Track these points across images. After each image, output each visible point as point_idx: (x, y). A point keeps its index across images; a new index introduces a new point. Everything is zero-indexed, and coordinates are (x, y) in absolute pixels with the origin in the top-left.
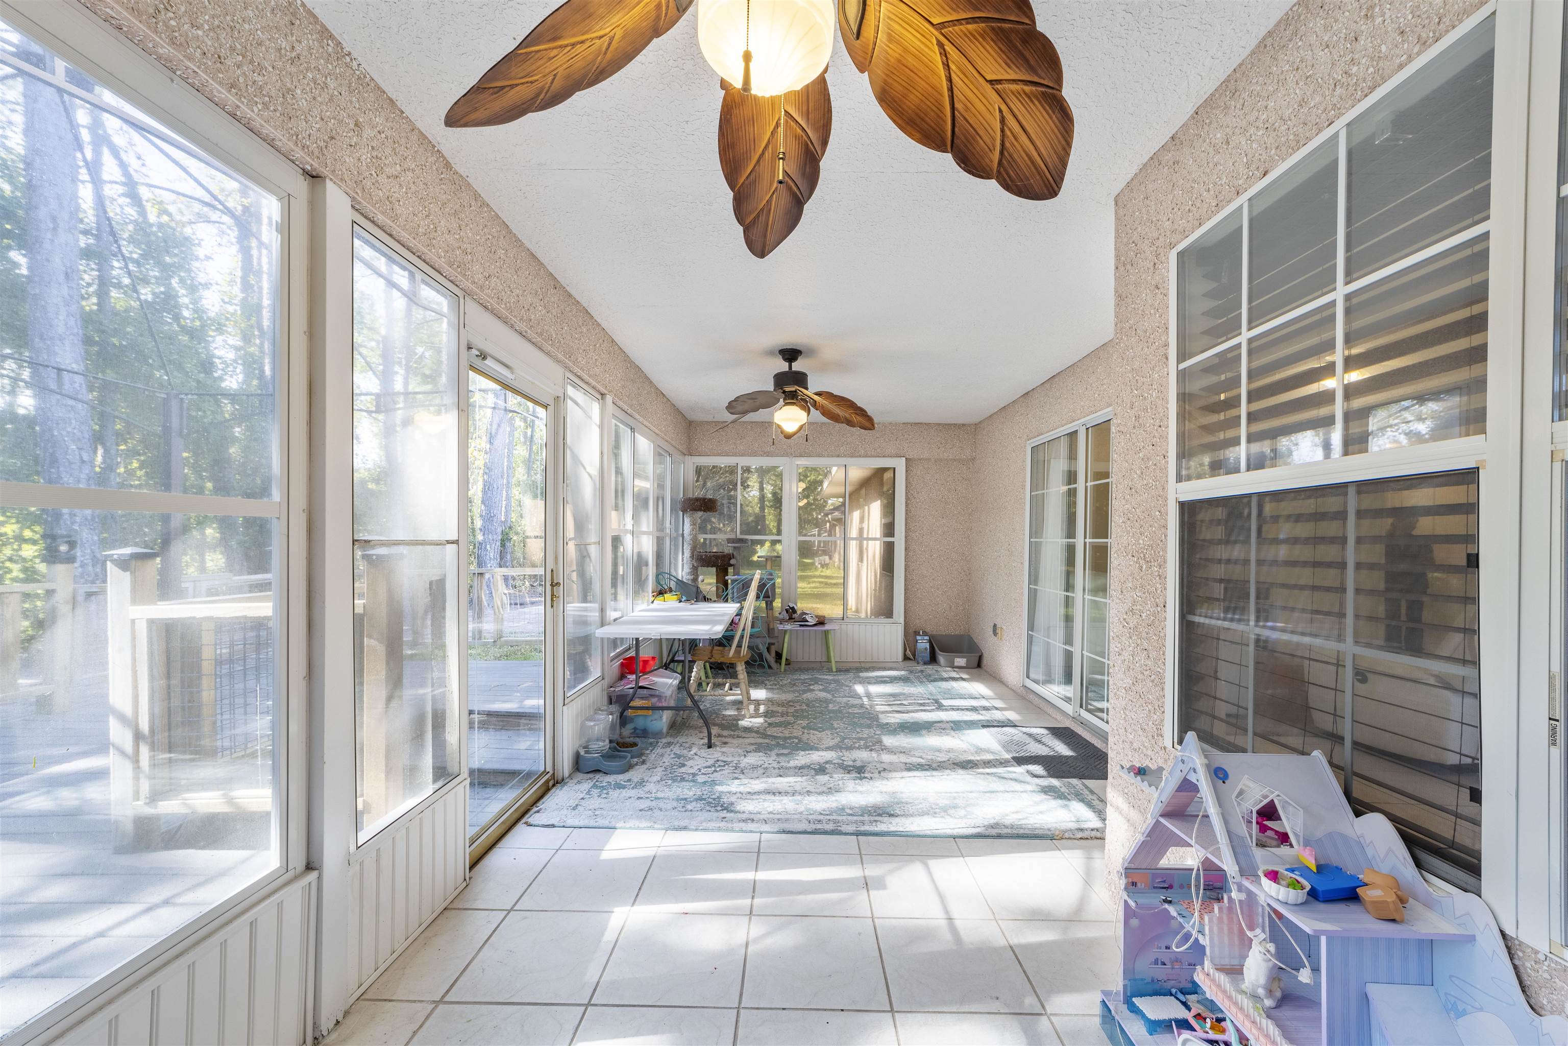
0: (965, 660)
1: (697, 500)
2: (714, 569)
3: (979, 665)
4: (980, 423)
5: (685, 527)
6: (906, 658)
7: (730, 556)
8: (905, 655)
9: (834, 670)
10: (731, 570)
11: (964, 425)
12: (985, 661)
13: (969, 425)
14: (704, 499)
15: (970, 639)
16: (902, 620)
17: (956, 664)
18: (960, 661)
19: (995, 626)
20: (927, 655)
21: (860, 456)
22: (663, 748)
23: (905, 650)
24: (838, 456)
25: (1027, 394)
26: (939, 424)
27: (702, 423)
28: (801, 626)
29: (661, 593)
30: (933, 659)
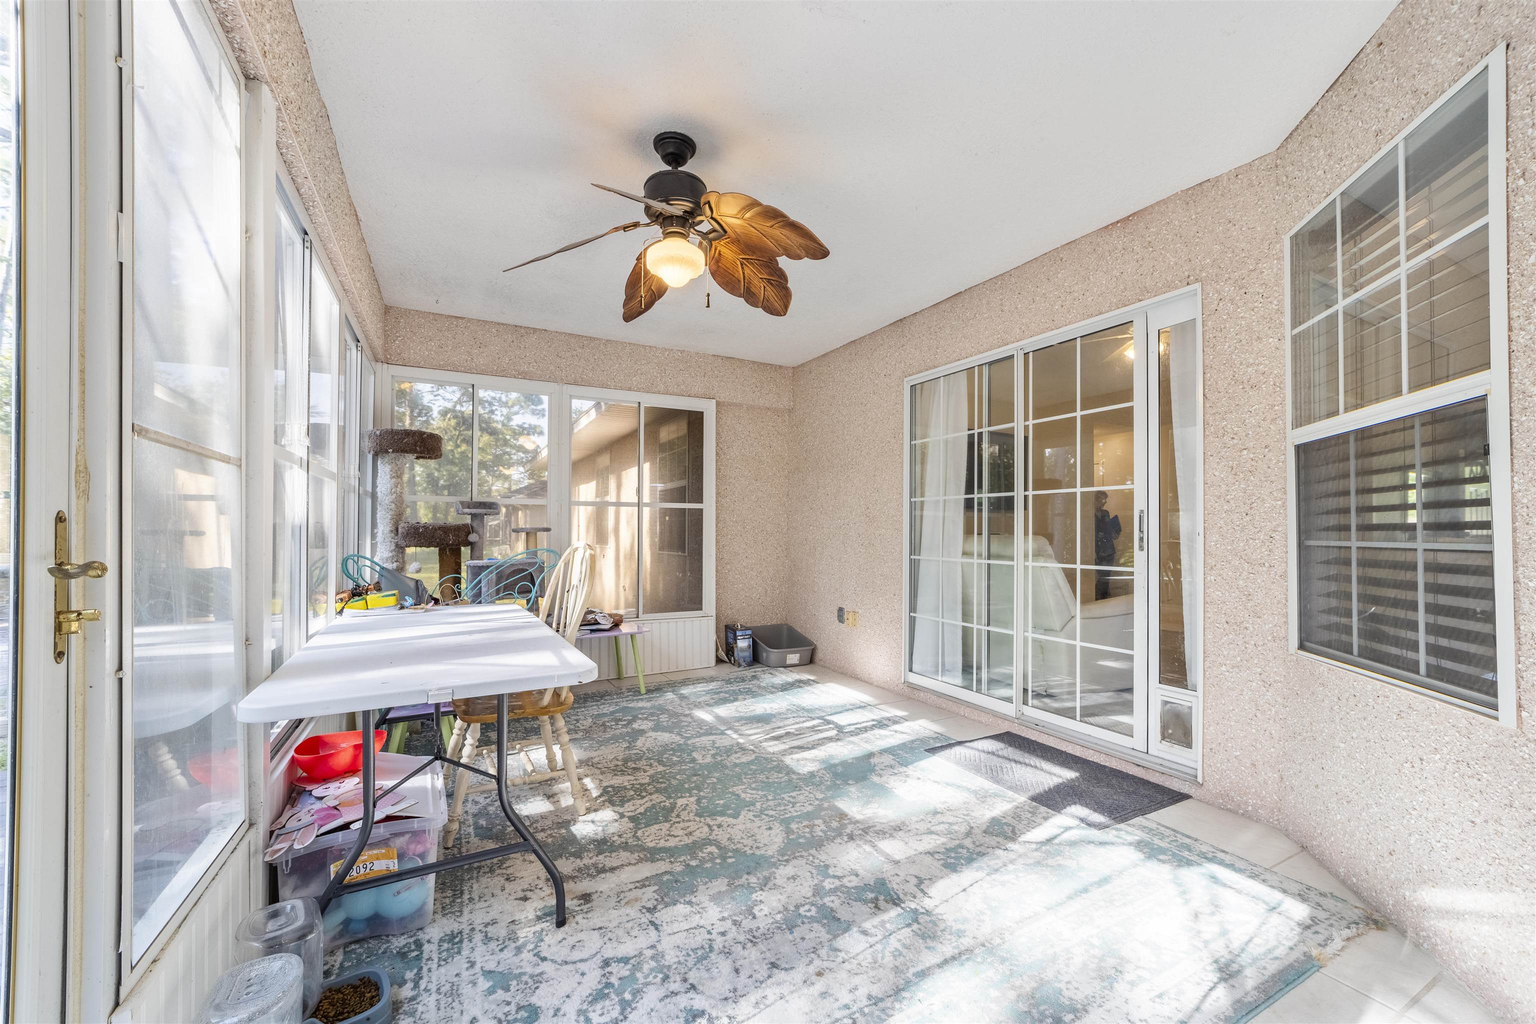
0: (798, 655)
1: (408, 433)
2: (434, 551)
3: (811, 661)
4: (803, 365)
5: (379, 481)
6: (719, 661)
7: (466, 530)
8: (717, 656)
9: (643, 691)
10: (465, 551)
11: (780, 367)
12: (819, 655)
13: (787, 368)
14: (421, 434)
15: (791, 630)
16: (713, 612)
17: (789, 662)
18: (793, 658)
19: (841, 610)
20: (748, 654)
21: (659, 393)
22: (443, 961)
23: (717, 650)
24: (630, 389)
25: (901, 320)
26: (754, 363)
27: (407, 313)
28: (592, 631)
29: (357, 593)
30: (756, 659)
